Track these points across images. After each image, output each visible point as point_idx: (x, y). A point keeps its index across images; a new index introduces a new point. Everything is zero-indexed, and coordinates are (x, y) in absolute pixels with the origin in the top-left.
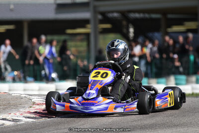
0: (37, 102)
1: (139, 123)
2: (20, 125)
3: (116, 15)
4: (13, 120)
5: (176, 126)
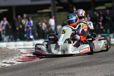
0: (23, 52)
1: (82, 62)
2: (15, 66)
3: (65, 1)
4: (10, 63)
5: (104, 63)
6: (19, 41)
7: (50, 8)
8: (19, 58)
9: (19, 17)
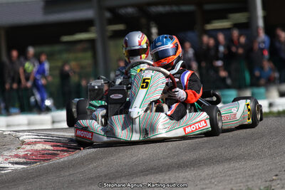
0: (27, 141)
1: (175, 160)
2: (5, 174)
3: (130, 10)
5: (229, 160)
6: (16, 114)
7: (93, 29)
8: (17, 156)
9: (15, 53)
